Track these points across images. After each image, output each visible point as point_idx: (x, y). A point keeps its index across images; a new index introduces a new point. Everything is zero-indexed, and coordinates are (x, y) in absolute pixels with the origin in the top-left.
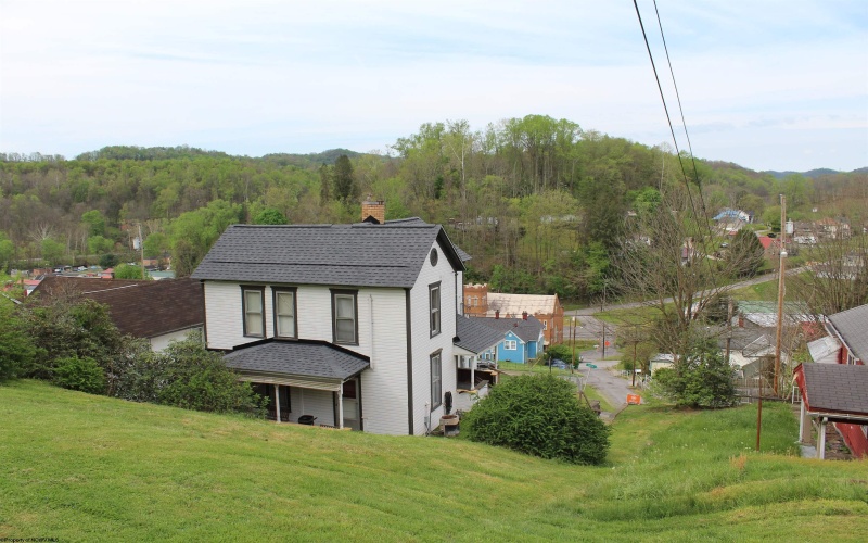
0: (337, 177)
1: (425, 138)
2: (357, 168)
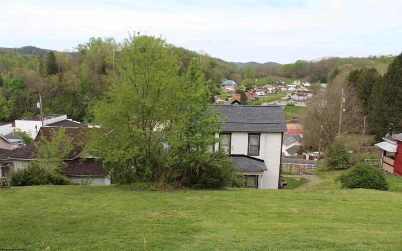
0: (49, 63)
1: (92, 44)
2: (58, 59)
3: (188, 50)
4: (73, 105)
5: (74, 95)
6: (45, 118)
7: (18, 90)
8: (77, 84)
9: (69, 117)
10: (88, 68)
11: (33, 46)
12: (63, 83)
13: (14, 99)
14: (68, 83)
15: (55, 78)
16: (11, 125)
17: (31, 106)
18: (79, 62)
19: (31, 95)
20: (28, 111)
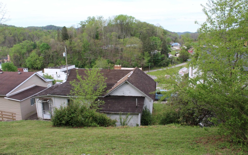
0: (63, 33)
1: (89, 21)
2: (68, 30)
3: (149, 24)
4: (78, 59)
5: (79, 52)
6: (62, 67)
7: (45, 50)
8: (81, 46)
9: (76, 66)
10: (87, 36)
11: (52, 25)
12: (72, 45)
13: (43, 56)
14: (75, 45)
15: (67, 42)
16: (41, 71)
17: (53, 60)
18: (81, 32)
19: (53, 53)
20: (51, 63)
